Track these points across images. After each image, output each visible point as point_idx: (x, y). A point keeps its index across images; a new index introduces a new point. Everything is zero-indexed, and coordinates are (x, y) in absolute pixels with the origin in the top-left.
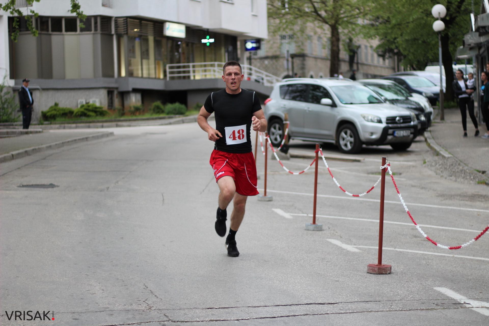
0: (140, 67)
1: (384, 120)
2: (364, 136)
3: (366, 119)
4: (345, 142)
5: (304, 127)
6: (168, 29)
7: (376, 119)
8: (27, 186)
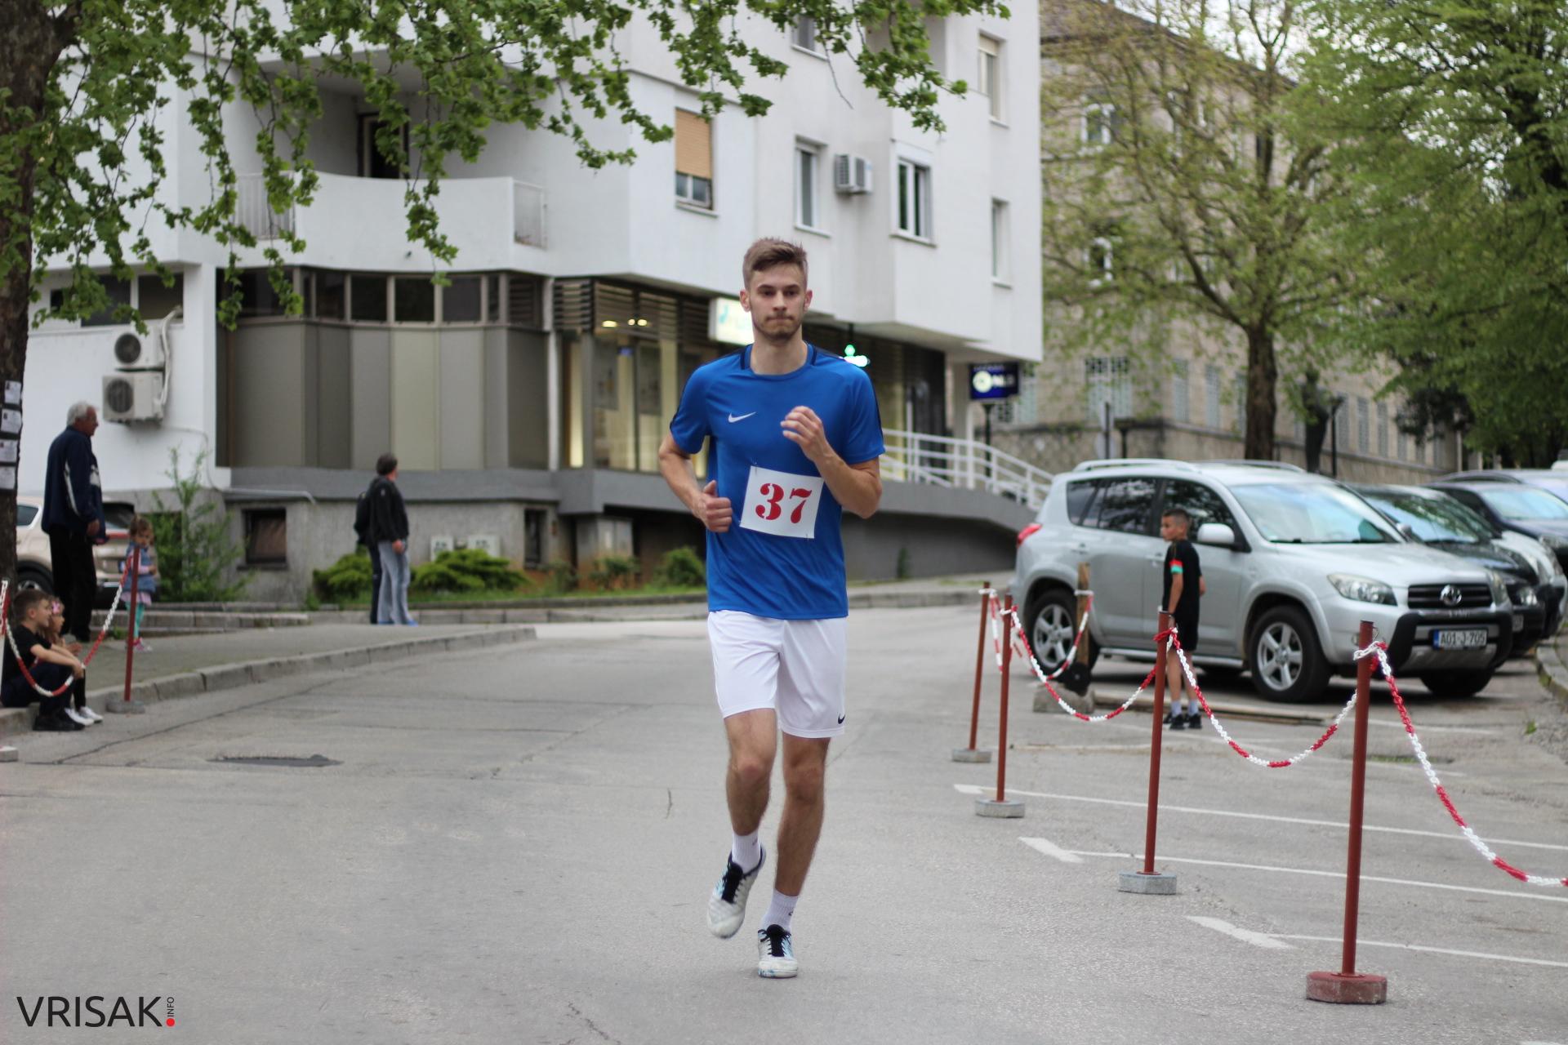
0: (631, 440)
1: (1401, 595)
2: (1337, 642)
3: (1342, 590)
4: (1273, 663)
5: (1142, 616)
6: (723, 319)
7: (1375, 589)
8: (239, 760)
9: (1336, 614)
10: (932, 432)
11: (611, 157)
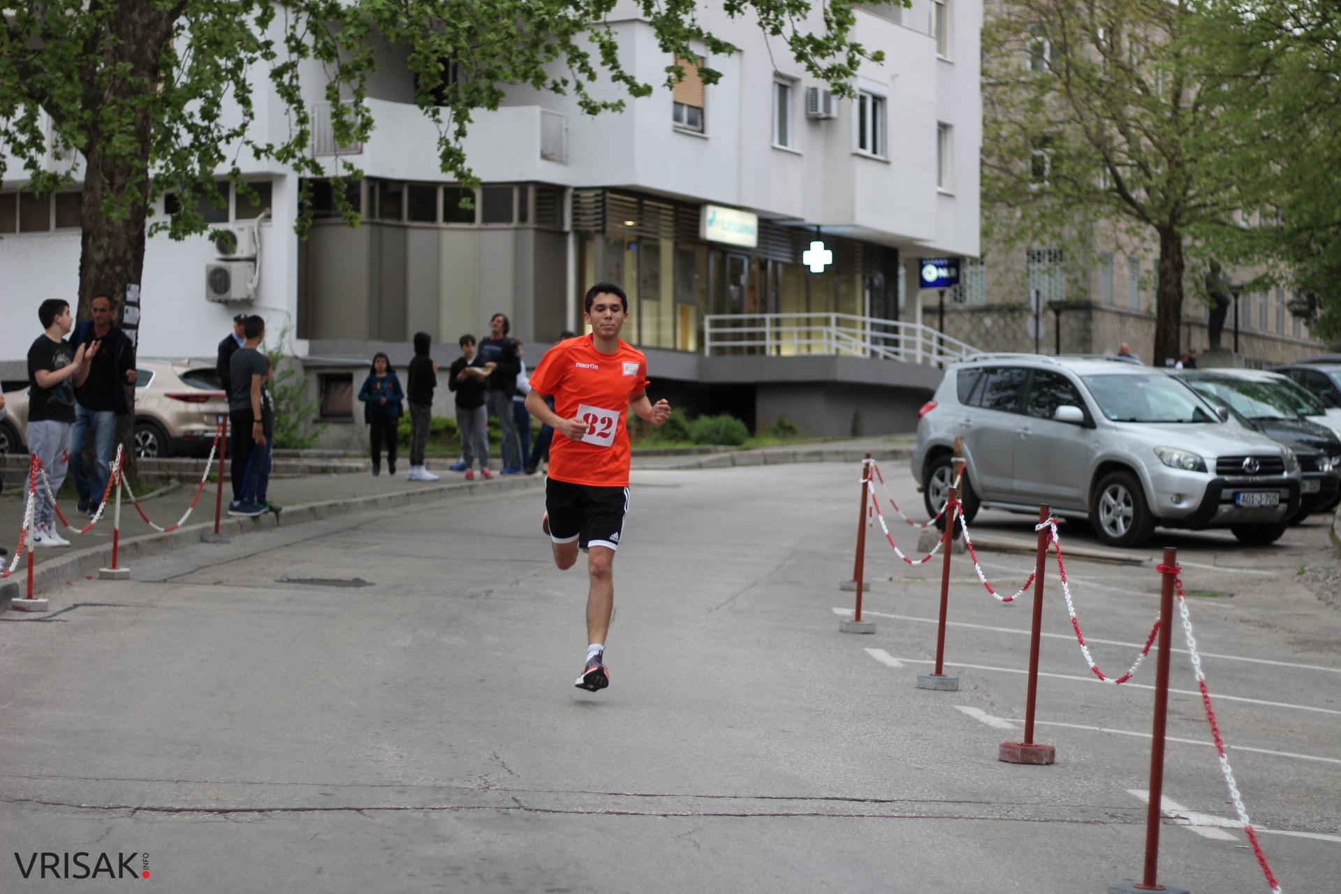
1: (1211, 464)
2: (1159, 502)
3: (1165, 460)
4: (1111, 516)
5: (1012, 477)
6: (711, 222)
7: (1191, 460)
8: (299, 581)
9: (1160, 479)
10: (886, 317)
11: (605, 106)
